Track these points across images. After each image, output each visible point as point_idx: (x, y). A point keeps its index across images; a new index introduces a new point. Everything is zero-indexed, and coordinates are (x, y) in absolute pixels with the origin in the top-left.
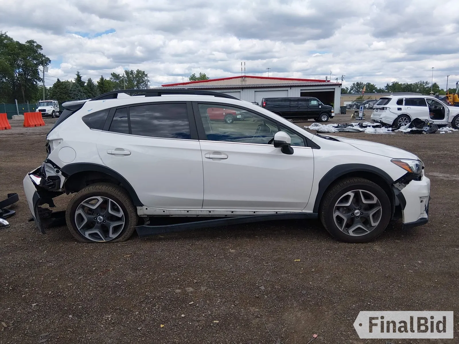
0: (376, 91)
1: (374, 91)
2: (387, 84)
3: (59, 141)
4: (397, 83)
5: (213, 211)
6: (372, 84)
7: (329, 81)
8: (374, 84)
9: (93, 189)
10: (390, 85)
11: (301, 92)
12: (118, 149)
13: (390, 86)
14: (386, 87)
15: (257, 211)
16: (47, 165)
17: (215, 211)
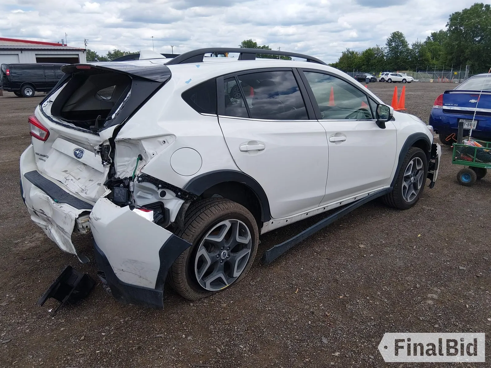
0: (98, 59)
1: (96, 59)
2: (109, 52)
3: (161, 140)
4: (118, 51)
5: (327, 207)
6: (92, 51)
7: (66, 45)
8: (94, 51)
9: (219, 211)
10: (112, 53)
11: (36, 58)
12: (251, 142)
13: (112, 55)
14: (108, 55)
15: (357, 197)
16: (142, 186)
17: (328, 207)
